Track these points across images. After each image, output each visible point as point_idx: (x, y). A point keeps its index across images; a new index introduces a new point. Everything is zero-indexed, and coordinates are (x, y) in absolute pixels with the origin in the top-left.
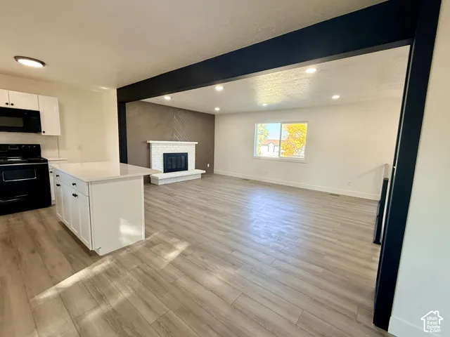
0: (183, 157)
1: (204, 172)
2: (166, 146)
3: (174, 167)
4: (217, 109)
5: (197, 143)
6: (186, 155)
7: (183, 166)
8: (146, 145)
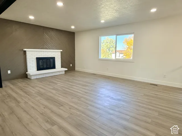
0: (51, 60)
1: (67, 69)
2: (38, 53)
3: (45, 66)
4: (73, 27)
5: (62, 51)
6: (53, 59)
7: (52, 66)
8: (23, 52)
